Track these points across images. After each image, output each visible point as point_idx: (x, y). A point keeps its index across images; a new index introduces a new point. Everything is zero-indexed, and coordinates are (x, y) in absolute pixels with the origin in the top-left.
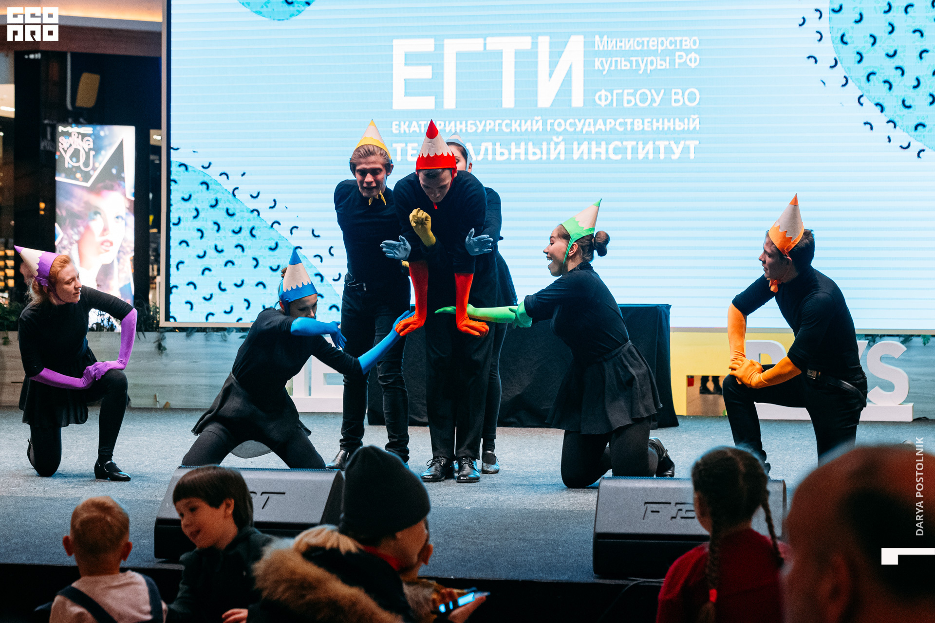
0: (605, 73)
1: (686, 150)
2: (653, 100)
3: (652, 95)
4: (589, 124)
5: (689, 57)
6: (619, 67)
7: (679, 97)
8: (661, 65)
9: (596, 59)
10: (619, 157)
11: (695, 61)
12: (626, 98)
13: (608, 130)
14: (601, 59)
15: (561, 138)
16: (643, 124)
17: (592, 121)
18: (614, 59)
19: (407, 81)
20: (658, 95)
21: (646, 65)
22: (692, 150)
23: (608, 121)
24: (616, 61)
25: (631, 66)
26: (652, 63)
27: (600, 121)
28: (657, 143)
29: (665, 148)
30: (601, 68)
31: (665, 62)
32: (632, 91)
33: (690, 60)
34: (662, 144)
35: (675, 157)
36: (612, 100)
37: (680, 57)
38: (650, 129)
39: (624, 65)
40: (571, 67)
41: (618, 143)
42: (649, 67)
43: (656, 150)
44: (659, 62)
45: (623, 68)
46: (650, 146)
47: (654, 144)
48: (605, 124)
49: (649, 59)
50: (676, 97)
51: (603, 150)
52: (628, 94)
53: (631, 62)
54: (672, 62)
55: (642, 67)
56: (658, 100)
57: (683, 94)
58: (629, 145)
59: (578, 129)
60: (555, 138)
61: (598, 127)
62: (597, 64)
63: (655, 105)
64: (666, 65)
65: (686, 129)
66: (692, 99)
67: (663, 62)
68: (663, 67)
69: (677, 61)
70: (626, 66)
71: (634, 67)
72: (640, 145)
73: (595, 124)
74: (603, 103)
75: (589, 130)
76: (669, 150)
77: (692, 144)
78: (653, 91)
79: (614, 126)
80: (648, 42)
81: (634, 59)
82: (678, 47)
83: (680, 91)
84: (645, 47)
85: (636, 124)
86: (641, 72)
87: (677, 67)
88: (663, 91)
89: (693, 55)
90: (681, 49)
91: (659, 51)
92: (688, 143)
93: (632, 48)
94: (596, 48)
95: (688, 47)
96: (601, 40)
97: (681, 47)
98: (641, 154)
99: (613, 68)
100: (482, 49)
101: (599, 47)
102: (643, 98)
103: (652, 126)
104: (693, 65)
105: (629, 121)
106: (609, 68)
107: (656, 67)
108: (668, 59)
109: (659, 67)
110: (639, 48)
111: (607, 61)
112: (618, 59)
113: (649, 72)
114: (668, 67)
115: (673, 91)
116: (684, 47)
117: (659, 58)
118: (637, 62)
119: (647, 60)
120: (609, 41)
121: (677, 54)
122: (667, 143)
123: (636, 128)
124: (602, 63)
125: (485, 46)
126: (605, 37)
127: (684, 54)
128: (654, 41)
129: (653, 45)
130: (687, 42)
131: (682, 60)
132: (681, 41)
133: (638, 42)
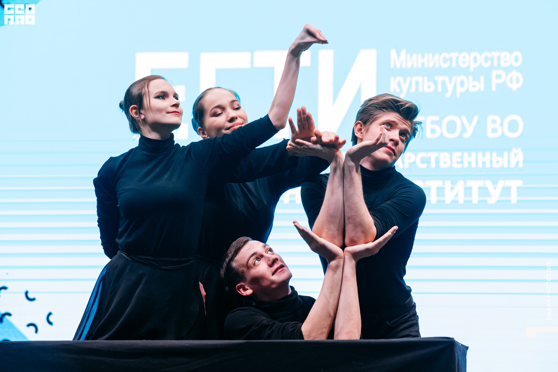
1: (506, 190)
2: (464, 130)
3: (462, 124)
5: (510, 75)
6: (420, 89)
7: (497, 126)
8: (474, 86)
9: (392, 79)
11: (518, 81)
12: (429, 127)
14: (397, 79)
16: (451, 159)
18: (414, 79)
20: (470, 122)
21: (455, 86)
22: (514, 192)
23: (407, 156)
24: (417, 83)
25: (436, 88)
26: (462, 84)
28: (469, 183)
29: (480, 188)
30: (398, 90)
31: (480, 82)
32: (436, 118)
33: (511, 81)
34: (475, 184)
35: (491, 201)
37: (498, 76)
38: (460, 166)
39: (427, 86)
42: (459, 90)
43: (468, 191)
44: (472, 83)
45: (426, 90)
46: (460, 185)
47: (465, 184)
49: (459, 78)
50: (494, 126)
52: (433, 122)
53: (436, 83)
54: (488, 82)
55: (450, 88)
56: (470, 130)
57: (502, 124)
58: (434, 185)
62: (393, 85)
63: (466, 136)
64: (480, 86)
65: (506, 165)
66: (513, 126)
67: (476, 83)
68: (476, 89)
69: (494, 81)
70: (429, 87)
71: (440, 89)
72: (448, 184)
76: (484, 191)
77: (515, 184)
78: (464, 119)
79: (414, 163)
80: (457, 58)
81: (439, 79)
82: (495, 64)
83: (498, 119)
84: (454, 65)
85: (442, 160)
86: (448, 95)
87: (494, 88)
88: (476, 119)
89: (514, 74)
90: (499, 67)
91: (472, 69)
92: (508, 183)
93: (437, 65)
94: (392, 65)
95: (508, 64)
96: (398, 55)
97: (499, 64)
98: (448, 198)
99: (413, 90)
100: (248, 66)
101: (395, 65)
102: (452, 127)
103: (462, 162)
104: (514, 86)
105: (433, 155)
106: (408, 90)
107: (468, 89)
108: (482, 78)
109: (472, 89)
110: (445, 66)
111: (405, 81)
112: (420, 79)
113: (458, 95)
114: (482, 89)
115: (490, 118)
116: (503, 64)
117: (471, 78)
118: (444, 83)
119: (456, 81)
120: (409, 56)
121: (494, 73)
122: (481, 183)
123: (442, 165)
124: (399, 84)
125: (252, 62)
126: (403, 52)
127: (503, 73)
128: (464, 57)
129: (464, 63)
130: (507, 58)
131: (501, 81)
132: (499, 58)
133: (444, 58)
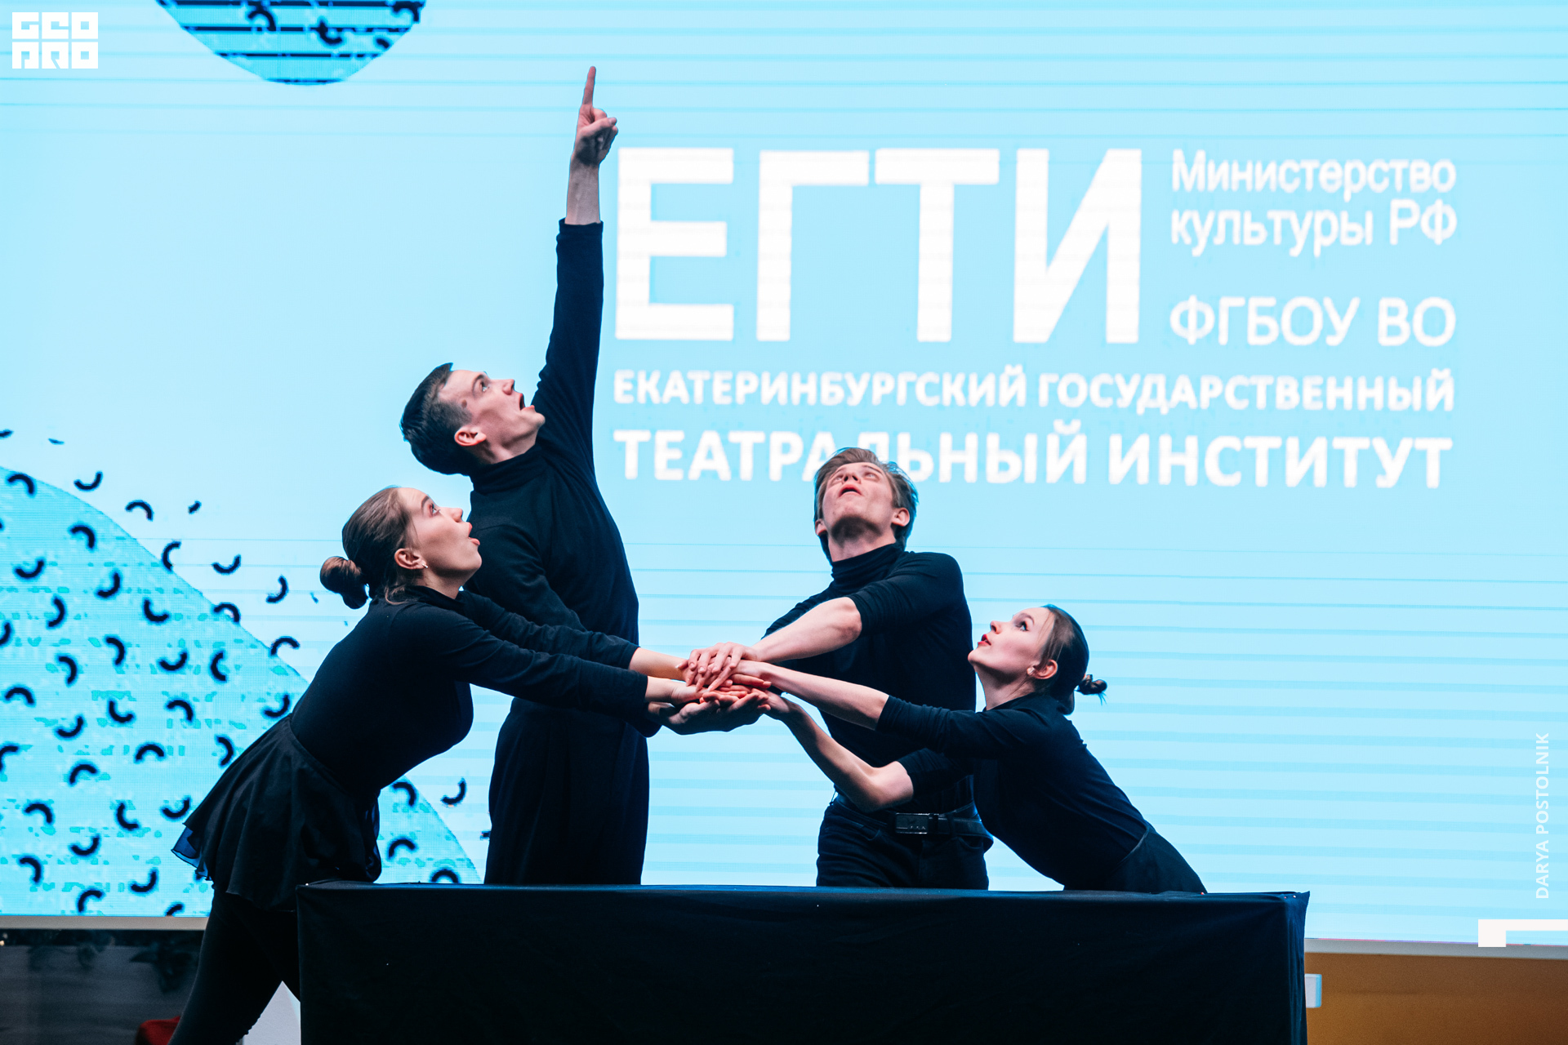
0: (1197, 252)
1: (1418, 458)
2: (1328, 329)
3: (1326, 316)
4: (1154, 388)
5: (1429, 211)
6: (1236, 240)
7: (1400, 321)
8: (1352, 234)
9: (1175, 215)
10: (1234, 479)
11: (1445, 224)
12: (1254, 320)
13: (1205, 404)
14: (1186, 215)
15: (1076, 425)
16: (1300, 391)
17: (1160, 381)
18: (1223, 216)
19: (656, 262)
20: (1342, 313)
21: (1311, 232)
22: (1433, 463)
23: (1205, 383)
24: (1229, 225)
25: (1270, 237)
26: (1326, 228)
27: (1183, 384)
28: (1338, 443)
29: (1361, 454)
30: (1188, 240)
31: (1364, 225)
32: (1270, 302)
33: (1432, 223)
34: (1351, 446)
35: (1386, 483)
36: (1216, 329)
37: (1404, 213)
38: (1318, 405)
39: (1250, 232)
40: (1104, 238)
41: (1233, 442)
42: (1320, 242)
43: (1335, 459)
44: (1347, 226)
45: (1249, 241)
46: (1319, 448)
47: (1330, 444)
48: (1197, 390)
49: (1320, 217)
50: (1394, 321)
51: (1189, 462)
52: (1262, 311)
53: (1269, 226)
54: (1382, 225)
55: (1300, 236)
56: (1342, 326)
57: (1410, 318)
58: (1262, 445)
59: (1124, 402)
60: (1059, 425)
61: (1177, 397)
62: (1178, 225)
63: (1332, 341)
64: (1365, 233)
65: (1418, 405)
66: (1434, 321)
67: (1356, 227)
68: (1356, 241)
69: (1396, 223)
70: (1254, 234)
71: (1278, 240)
72: (1293, 444)
73: (1169, 390)
74: (1192, 336)
75: (1154, 404)
77: (1434, 446)
78: (1328, 302)
79: (1222, 396)
80: (1316, 172)
81: (1277, 216)
82: (1399, 186)
83: (1402, 306)
84: (1309, 186)
85: (1281, 393)
86: (1295, 252)
87: (1394, 240)
88: (1355, 304)
89: (1439, 208)
90: (1406, 192)
91: (1347, 196)
92: (1421, 444)
93: (1273, 187)
94: (1176, 185)
95: (1425, 187)
96: (1190, 163)
97: (1406, 186)
98: (1294, 472)
99: (1219, 240)
100: (862, 178)
101: (1182, 183)
102: (1302, 322)
103: (1324, 398)
104: (1438, 236)
105: (1262, 383)
106: (1210, 240)
107: (1338, 240)
108: (1369, 217)
109: (1346, 241)
110: (1290, 188)
111: (1203, 221)
112: (1235, 216)
113: (1317, 252)
114: (1369, 241)
115: (1384, 303)
116: (1415, 188)
117: (1345, 216)
118: (1286, 224)
119: (1313, 221)
120: (1211, 166)
121: (1396, 204)
122: (1364, 443)
123: (1280, 402)
124: (1190, 226)
125: (872, 173)
126: (1201, 155)
127: (1414, 206)
128: (1332, 170)
129: (1330, 182)
130: (1423, 174)
131: (1409, 223)
132: (1406, 172)
133: (1289, 171)
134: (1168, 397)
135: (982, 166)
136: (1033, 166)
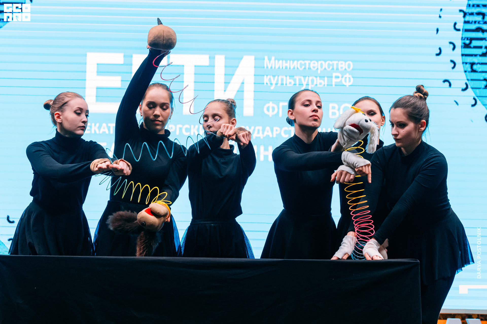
0: (272, 88)
4: (259, 131)
5: (345, 76)
6: (284, 84)
7: (336, 111)
8: (320, 84)
9: (265, 77)
11: (350, 81)
13: (275, 136)
14: (269, 77)
17: (260, 128)
18: (280, 78)
19: (98, 89)
21: (308, 83)
23: (275, 128)
25: (295, 84)
26: (313, 81)
27: (268, 128)
30: (269, 84)
31: (324, 81)
33: (345, 80)
36: (278, 112)
37: (337, 77)
40: (243, 82)
42: (311, 85)
44: (319, 81)
45: (288, 85)
48: (272, 131)
49: (311, 78)
50: (334, 111)
53: (295, 80)
54: (330, 81)
57: (339, 110)
61: (266, 133)
62: (266, 81)
64: (325, 83)
67: (322, 81)
68: (322, 85)
69: (334, 80)
70: (290, 83)
71: (297, 85)
73: (263, 131)
74: (271, 113)
75: (258, 136)
79: (280, 134)
80: (309, 64)
81: (297, 78)
82: (335, 68)
83: (336, 106)
84: (307, 68)
87: (334, 85)
89: (348, 75)
90: (337, 71)
91: (319, 71)
93: (296, 68)
94: (265, 67)
95: (343, 69)
96: (270, 60)
97: (337, 69)
99: (279, 84)
100: (165, 64)
101: (267, 66)
104: (347, 84)
106: (276, 84)
107: (316, 85)
108: (326, 79)
109: (319, 86)
110: (301, 69)
111: (274, 79)
112: (284, 78)
114: (326, 86)
115: (331, 105)
116: (340, 69)
117: (318, 78)
118: (300, 80)
119: (308, 79)
120: (277, 61)
121: (334, 75)
124: (270, 80)
125: (168, 61)
126: (273, 58)
127: (340, 75)
128: (314, 63)
129: (314, 67)
130: (343, 65)
131: (339, 80)
132: (337, 64)
133: (301, 63)
134: (263, 133)
135: (204, 60)
136: (220, 60)
